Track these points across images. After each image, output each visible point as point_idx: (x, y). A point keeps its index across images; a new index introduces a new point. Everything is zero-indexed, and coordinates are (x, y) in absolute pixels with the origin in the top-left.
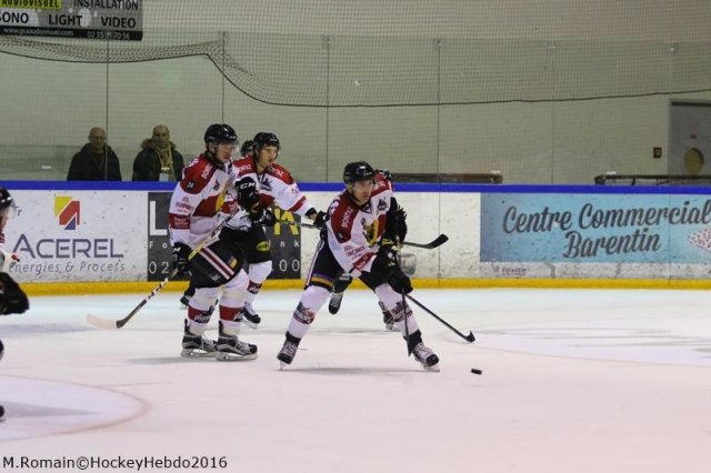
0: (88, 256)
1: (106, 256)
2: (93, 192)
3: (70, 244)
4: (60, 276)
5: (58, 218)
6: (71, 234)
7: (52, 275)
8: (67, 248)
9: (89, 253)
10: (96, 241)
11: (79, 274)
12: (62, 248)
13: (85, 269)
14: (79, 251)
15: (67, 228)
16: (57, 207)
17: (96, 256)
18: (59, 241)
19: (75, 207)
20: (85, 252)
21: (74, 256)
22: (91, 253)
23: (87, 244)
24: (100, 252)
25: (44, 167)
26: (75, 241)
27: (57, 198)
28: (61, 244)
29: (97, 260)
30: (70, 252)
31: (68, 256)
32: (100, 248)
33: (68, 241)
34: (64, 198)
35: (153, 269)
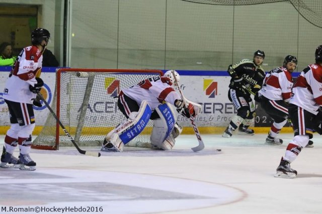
0: (222, 113)
1: (232, 113)
2: (225, 77)
3: (212, 106)
4: (206, 124)
5: (205, 91)
6: (212, 100)
7: (201, 123)
8: (210, 108)
9: (222, 111)
10: (226, 104)
11: (216, 123)
12: (207, 108)
13: (219, 120)
14: (217, 110)
15: (210, 97)
16: (205, 85)
17: (226, 112)
18: (205, 104)
19: (214, 85)
20: (220, 110)
21: (214, 113)
22: (223, 111)
23: (221, 106)
24: (228, 110)
25: (198, 63)
26: (214, 104)
27: (205, 80)
28: (207, 106)
29: (227, 115)
30: (211, 110)
31: (210, 113)
32: (228, 108)
33: (211, 104)
34: (209, 80)
35: (258, 121)
